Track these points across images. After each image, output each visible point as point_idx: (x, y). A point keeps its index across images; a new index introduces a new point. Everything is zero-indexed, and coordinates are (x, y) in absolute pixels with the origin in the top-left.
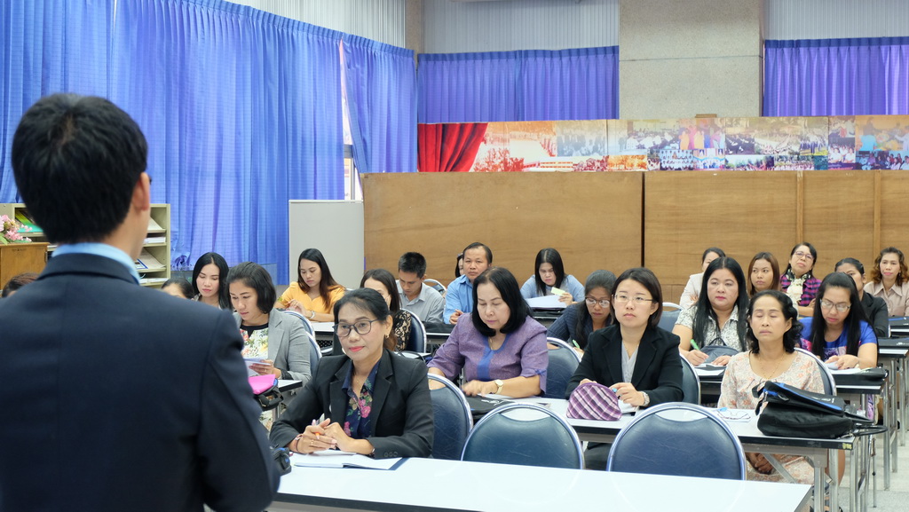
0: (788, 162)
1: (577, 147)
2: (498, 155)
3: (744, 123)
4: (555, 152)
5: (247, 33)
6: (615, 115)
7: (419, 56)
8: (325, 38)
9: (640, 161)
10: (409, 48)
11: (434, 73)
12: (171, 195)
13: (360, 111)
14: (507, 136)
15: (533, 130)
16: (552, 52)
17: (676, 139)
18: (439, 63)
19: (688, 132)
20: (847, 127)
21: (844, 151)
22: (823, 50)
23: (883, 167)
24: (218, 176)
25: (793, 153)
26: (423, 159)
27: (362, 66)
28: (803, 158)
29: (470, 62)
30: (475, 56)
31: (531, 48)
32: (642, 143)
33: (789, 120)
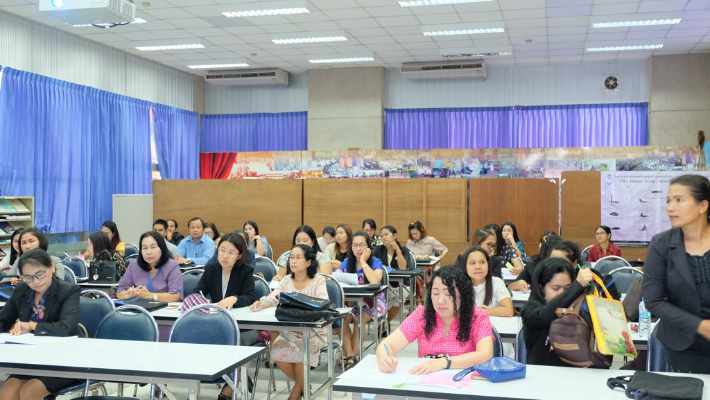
0: (397, 174)
1: (285, 166)
2: (243, 170)
3: (373, 153)
4: (273, 169)
5: (89, 102)
6: (306, 149)
7: (202, 116)
8: (141, 106)
9: (319, 173)
10: (195, 111)
11: (210, 125)
12: (38, 192)
13: (163, 145)
14: (248, 160)
15: (262, 156)
16: (273, 114)
17: (338, 162)
18: (212, 120)
19: (344, 158)
20: (427, 156)
21: (425, 168)
22: (415, 114)
23: (446, 176)
24: (70, 181)
25: (399, 169)
26: (203, 172)
27: (165, 120)
28: (404, 172)
29: (229, 119)
30: (232, 116)
31: (262, 112)
32: (320, 163)
33: (397, 152)
